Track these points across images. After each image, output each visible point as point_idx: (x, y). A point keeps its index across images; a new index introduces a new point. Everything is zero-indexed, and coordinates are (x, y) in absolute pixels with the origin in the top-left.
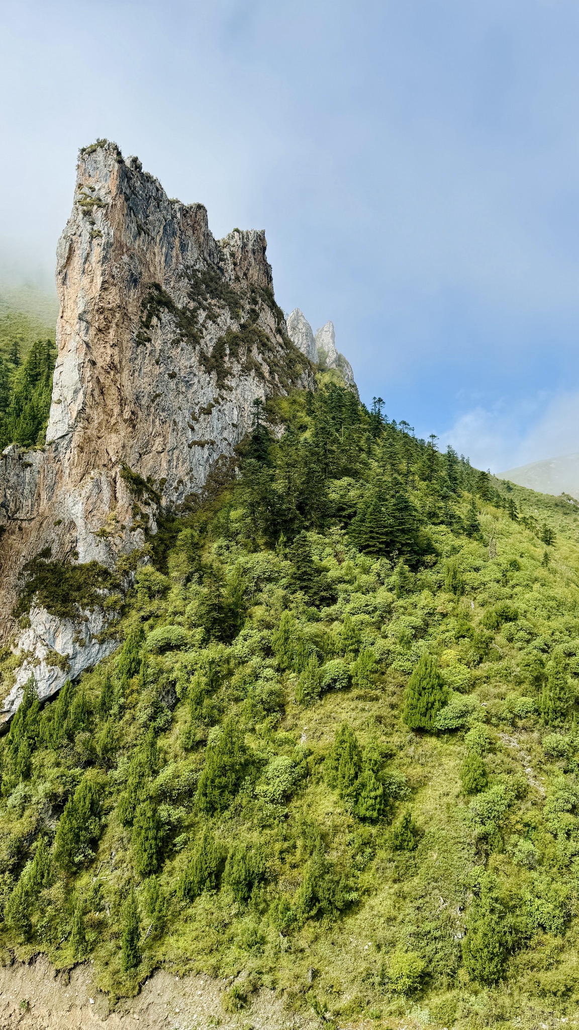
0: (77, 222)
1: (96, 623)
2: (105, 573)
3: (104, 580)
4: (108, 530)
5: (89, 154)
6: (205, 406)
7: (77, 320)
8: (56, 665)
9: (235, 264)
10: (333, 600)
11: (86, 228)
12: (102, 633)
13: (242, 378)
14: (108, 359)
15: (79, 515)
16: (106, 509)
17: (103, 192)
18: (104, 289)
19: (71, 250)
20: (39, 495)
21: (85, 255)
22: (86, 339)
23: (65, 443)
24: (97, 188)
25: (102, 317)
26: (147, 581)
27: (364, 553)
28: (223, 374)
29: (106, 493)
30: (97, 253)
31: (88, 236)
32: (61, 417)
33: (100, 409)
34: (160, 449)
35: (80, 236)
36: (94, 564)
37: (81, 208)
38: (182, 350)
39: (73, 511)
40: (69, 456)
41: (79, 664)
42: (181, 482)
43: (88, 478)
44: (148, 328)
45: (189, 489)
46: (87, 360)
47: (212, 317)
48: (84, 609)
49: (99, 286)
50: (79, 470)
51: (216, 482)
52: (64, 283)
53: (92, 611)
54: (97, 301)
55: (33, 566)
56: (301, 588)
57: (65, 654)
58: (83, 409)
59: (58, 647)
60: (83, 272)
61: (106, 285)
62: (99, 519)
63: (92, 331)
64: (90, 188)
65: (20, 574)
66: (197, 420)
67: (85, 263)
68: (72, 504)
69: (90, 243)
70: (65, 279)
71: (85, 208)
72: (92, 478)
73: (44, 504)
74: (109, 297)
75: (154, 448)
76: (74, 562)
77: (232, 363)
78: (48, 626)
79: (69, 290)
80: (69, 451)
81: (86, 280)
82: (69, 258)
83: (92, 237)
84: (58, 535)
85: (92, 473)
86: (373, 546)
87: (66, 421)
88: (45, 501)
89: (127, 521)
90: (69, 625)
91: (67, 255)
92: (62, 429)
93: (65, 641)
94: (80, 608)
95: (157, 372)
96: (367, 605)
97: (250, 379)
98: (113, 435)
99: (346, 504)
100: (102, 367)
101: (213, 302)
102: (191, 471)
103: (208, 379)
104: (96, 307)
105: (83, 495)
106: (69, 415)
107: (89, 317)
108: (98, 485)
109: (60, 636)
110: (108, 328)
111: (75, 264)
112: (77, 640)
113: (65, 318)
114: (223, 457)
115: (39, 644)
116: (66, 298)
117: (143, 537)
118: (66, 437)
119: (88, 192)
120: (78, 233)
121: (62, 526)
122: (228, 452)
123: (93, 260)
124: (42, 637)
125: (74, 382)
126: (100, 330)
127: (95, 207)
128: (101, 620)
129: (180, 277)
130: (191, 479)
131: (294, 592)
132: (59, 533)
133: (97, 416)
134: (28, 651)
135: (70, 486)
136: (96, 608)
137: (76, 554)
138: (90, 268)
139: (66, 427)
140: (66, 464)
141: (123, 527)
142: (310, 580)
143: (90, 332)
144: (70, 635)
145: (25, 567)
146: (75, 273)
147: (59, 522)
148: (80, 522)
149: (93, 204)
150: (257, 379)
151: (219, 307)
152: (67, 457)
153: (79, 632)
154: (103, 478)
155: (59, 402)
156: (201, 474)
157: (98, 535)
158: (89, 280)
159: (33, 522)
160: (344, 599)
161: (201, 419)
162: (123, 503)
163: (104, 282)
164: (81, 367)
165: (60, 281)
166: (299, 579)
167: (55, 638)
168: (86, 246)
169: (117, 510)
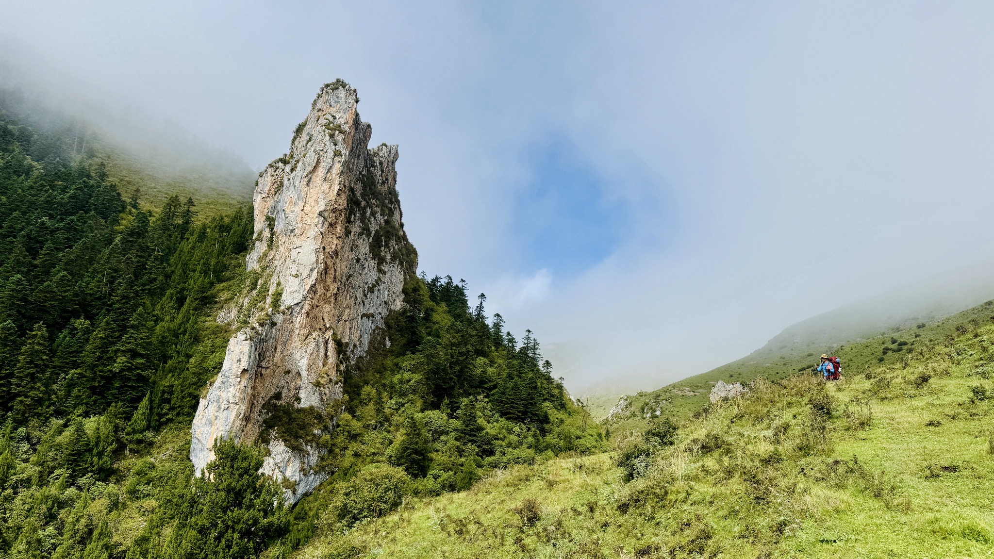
0: (324, 141)
1: (314, 458)
2: (319, 417)
3: (320, 422)
4: (322, 382)
5: (333, 90)
6: (370, 286)
7: (316, 215)
8: (289, 488)
9: (382, 171)
10: (491, 453)
11: (331, 148)
12: (317, 466)
13: (391, 265)
14: (334, 247)
15: (304, 368)
16: (321, 364)
17: (343, 121)
18: (338, 195)
19: (318, 162)
20: (276, 348)
21: (328, 167)
22: (322, 230)
23: (299, 308)
24: (337, 117)
25: (334, 215)
26: (347, 425)
27: (505, 418)
28: (381, 261)
29: (322, 353)
30: (337, 168)
31: (333, 153)
32: (297, 288)
33: (322, 285)
34: (347, 318)
35: (326, 152)
36: (312, 408)
37: (327, 131)
38: (363, 241)
39: (299, 364)
40: (300, 319)
41: (301, 490)
42: (355, 346)
43: (311, 339)
44: (349, 223)
45: (358, 352)
46: (322, 247)
47: (373, 214)
48: (306, 445)
49: (335, 192)
50: (305, 332)
51: (374, 348)
52: (308, 185)
53: (312, 447)
54: (333, 203)
55: (269, 406)
56: (470, 441)
57: (293, 480)
58: (315, 284)
59: (288, 474)
60: (325, 180)
61: (340, 192)
62: (315, 372)
63: (326, 225)
64: (333, 116)
65: (260, 412)
66: (365, 296)
67: (327, 173)
68: (299, 358)
69: (333, 159)
70: (309, 182)
71: (330, 131)
72: (314, 339)
73: (278, 356)
74: (340, 201)
75: (344, 318)
76: (296, 406)
77: (386, 252)
78: (283, 456)
79: (311, 191)
80: (300, 315)
81: (326, 186)
82: (315, 168)
83: (335, 155)
84: (287, 382)
85: (314, 335)
86: (513, 414)
87: (301, 291)
88: (279, 353)
89: (334, 376)
90: (297, 456)
91: (314, 165)
92: (298, 298)
93: (294, 469)
94: (304, 444)
95: (350, 258)
96: (518, 458)
97: (396, 266)
98: (327, 305)
99: (487, 379)
100: (329, 253)
101: (373, 201)
102: (361, 337)
103: (373, 264)
104: (332, 207)
105: (308, 352)
106: (304, 287)
107: (326, 214)
108: (317, 345)
109: (291, 465)
110: (336, 223)
111: (319, 173)
112: (302, 470)
113: (305, 211)
114: (377, 328)
115: (277, 470)
116: (308, 196)
117: (342, 390)
118: (300, 304)
119: (331, 119)
120: (325, 150)
121: (290, 375)
122: (380, 323)
123: (333, 172)
124: (279, 465)
125: (312, 263)
126: (331, 225)
127: (337, 132)
128: (317, 455)
129: (357, 181)
130: (360, 344)
131: (465, 444)
132: (287, 380)
133: (320, 290)
134: (269, 475)
135: (298, 344)
136: (314, 444)
137: (298, 399)
138: (330, 178)
139: (301, 296)
140: (297, 326)
141: (331, 380)
142: (475, 435)
143: (325, 225)
144: (298, 465)
145: (263, 407)
146: (318, 179)
147: (288, 372)
148: (304, 374)
149: (335, 130)
150: (400, 267)
151: (376, 206)
152: (298, 320)
153: (304, 463)
154: (321, 340)
155: (296, 276)
156: (366, 340)
157: (314, 385)
158: (329, 186)
159: (268, 370)
160: (501, 452)
161: (368, 296)
162: (332, 361)
163: (339, 190)
164: (317, 251)
165: (305, 183)
166: (467, 434)
167: (287, 466)
168: (330, 160)
169: (328, 366)
